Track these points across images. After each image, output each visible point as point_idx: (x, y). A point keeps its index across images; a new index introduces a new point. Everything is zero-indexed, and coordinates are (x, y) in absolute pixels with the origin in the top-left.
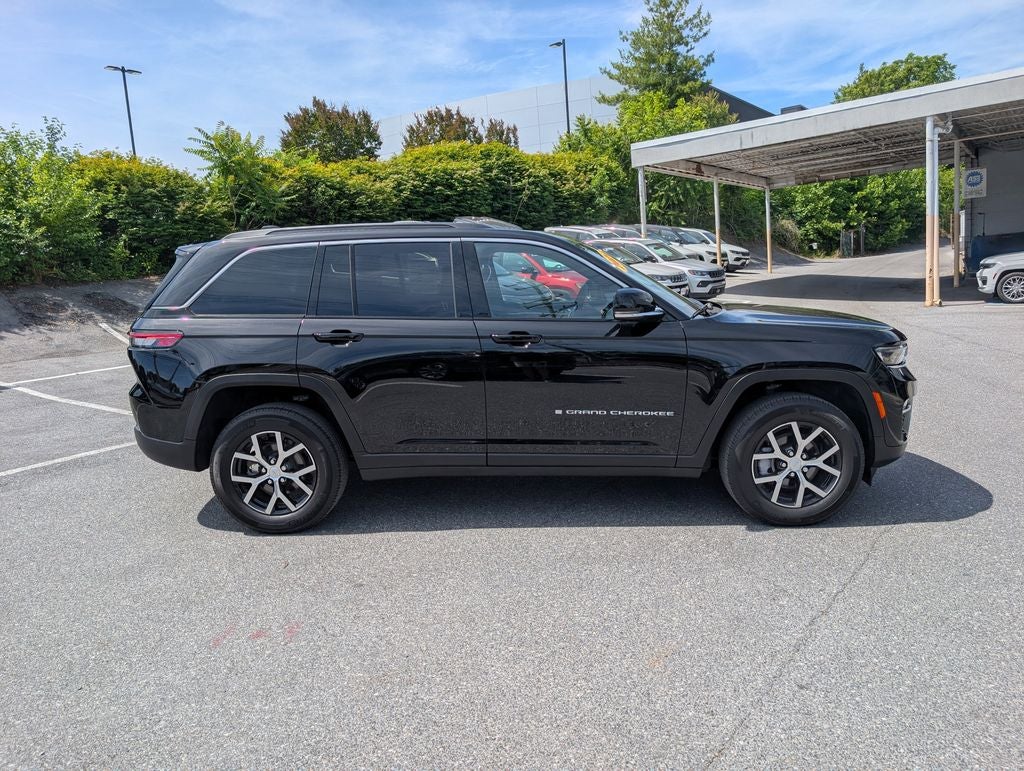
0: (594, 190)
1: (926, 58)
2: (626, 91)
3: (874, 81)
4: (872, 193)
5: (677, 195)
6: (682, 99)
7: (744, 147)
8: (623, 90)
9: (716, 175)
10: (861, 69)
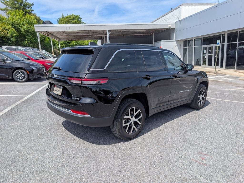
0: (9, 36)
1: (76, 15)
2: (7, 7)
3: (68, 18)
4: (73, 44)
5: (33, 40)
6: (28, 14)
7: (68, 30)
8: (6, 7)
9: (51, 36)
10: (62, 15)
